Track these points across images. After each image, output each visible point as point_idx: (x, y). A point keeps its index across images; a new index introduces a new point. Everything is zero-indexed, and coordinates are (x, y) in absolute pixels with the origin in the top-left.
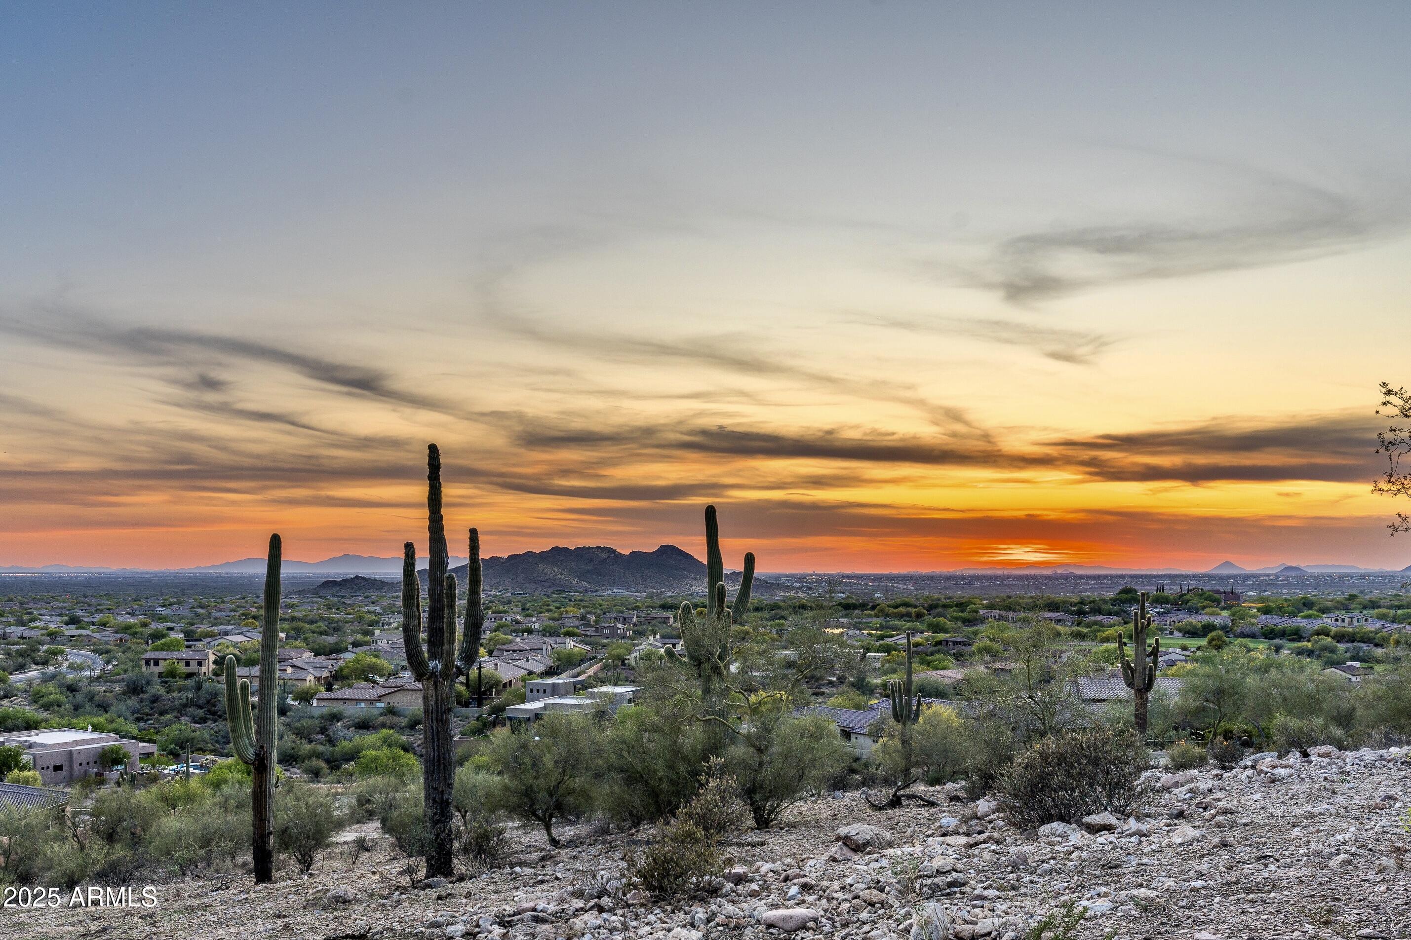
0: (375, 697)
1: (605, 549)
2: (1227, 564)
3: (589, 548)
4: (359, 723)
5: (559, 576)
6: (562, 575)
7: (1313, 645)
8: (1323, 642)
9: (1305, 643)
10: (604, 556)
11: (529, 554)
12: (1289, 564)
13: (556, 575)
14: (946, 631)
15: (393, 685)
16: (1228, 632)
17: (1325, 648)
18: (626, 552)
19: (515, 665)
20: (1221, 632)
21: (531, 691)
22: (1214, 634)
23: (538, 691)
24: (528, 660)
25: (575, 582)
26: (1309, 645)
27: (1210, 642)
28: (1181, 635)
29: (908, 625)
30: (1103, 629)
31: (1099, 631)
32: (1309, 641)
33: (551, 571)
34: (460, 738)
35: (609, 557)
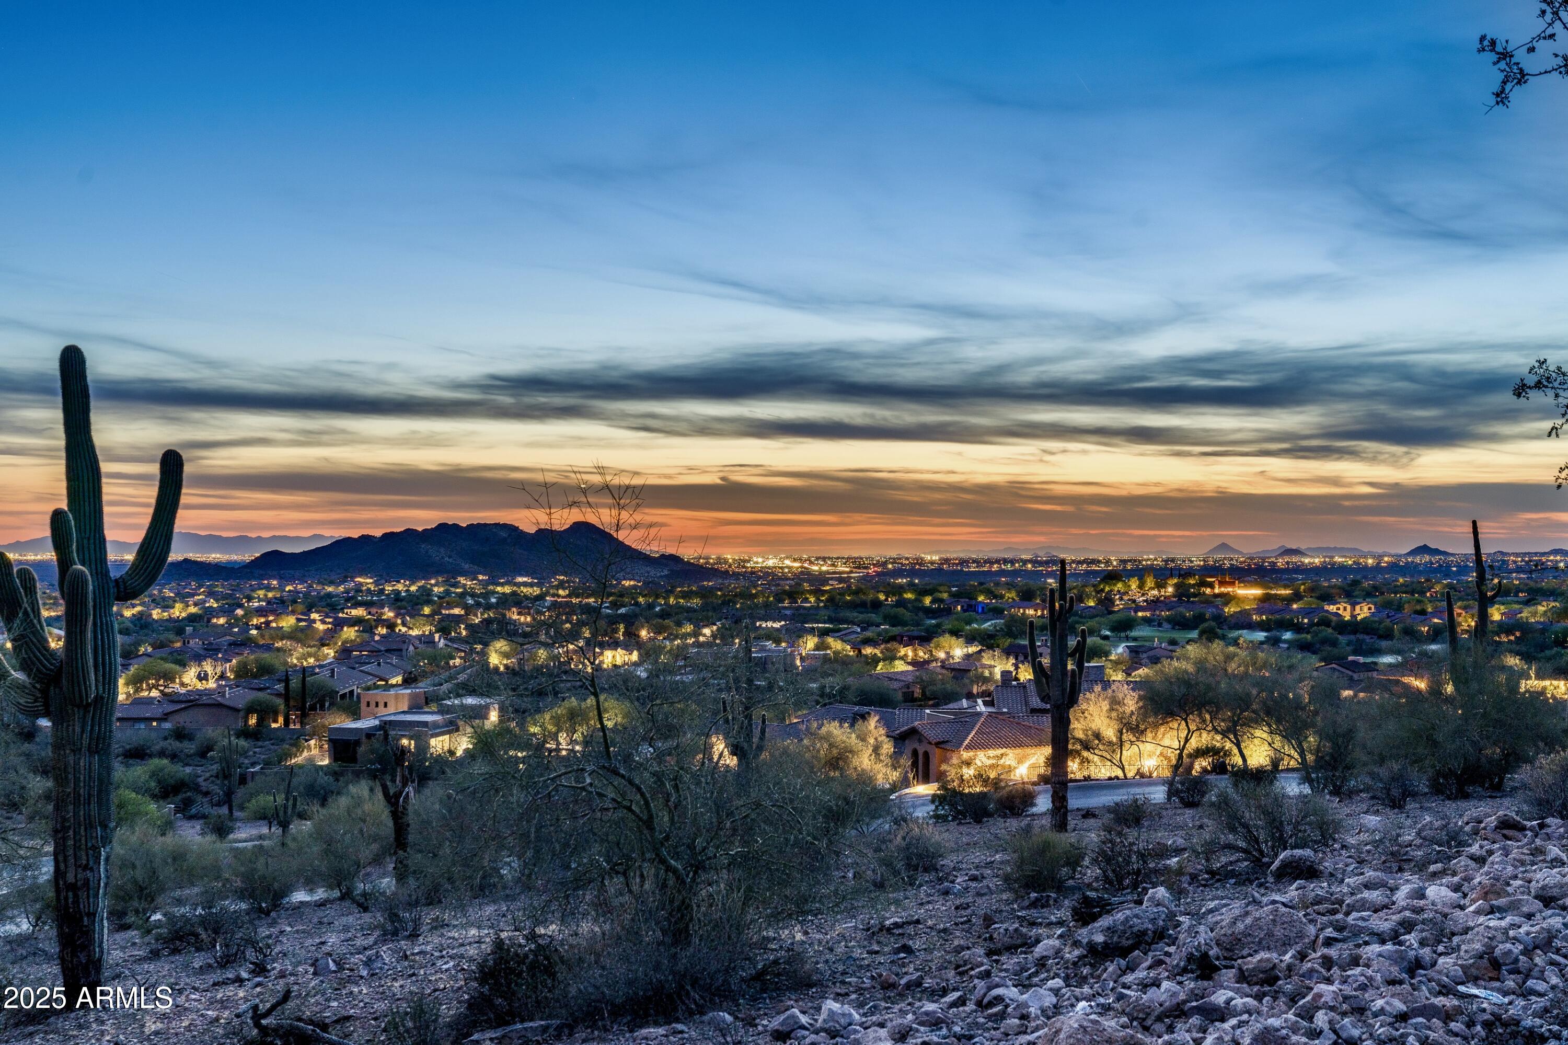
0: (158, 716)
1: (505, 526)
2: (1224, 547)
3: (485, 525)
4: (130, 750)
5: (447, 559)
6: (450, 557)
7: (1313, 637)
8: (1324, 634)
9: (1304, 636)
10: (504, 534)
11: (409, 532)
12: (1289, 546)
13: (443, 558)
14: (903, 623)
15: (184, 699)
16: (1221, 623)
17: (1325, 641)
18: (532, 530)
19: (361, 671)
20: (1213, 624)
21: (368, 704)
22: (1206, 625)
23: (377, 705)
24: (379, 664)
25: (467, 566)
26: (1309, 636)
27: (1201, 635)
28: (1169, 626)
29: (861, 617)
30: (1083, 620)
31: (1078, 622)
32: (1308, 633)
33: (437, 553)
34: (262, 768)
35: (509, 535)
